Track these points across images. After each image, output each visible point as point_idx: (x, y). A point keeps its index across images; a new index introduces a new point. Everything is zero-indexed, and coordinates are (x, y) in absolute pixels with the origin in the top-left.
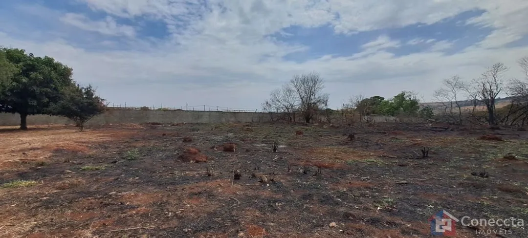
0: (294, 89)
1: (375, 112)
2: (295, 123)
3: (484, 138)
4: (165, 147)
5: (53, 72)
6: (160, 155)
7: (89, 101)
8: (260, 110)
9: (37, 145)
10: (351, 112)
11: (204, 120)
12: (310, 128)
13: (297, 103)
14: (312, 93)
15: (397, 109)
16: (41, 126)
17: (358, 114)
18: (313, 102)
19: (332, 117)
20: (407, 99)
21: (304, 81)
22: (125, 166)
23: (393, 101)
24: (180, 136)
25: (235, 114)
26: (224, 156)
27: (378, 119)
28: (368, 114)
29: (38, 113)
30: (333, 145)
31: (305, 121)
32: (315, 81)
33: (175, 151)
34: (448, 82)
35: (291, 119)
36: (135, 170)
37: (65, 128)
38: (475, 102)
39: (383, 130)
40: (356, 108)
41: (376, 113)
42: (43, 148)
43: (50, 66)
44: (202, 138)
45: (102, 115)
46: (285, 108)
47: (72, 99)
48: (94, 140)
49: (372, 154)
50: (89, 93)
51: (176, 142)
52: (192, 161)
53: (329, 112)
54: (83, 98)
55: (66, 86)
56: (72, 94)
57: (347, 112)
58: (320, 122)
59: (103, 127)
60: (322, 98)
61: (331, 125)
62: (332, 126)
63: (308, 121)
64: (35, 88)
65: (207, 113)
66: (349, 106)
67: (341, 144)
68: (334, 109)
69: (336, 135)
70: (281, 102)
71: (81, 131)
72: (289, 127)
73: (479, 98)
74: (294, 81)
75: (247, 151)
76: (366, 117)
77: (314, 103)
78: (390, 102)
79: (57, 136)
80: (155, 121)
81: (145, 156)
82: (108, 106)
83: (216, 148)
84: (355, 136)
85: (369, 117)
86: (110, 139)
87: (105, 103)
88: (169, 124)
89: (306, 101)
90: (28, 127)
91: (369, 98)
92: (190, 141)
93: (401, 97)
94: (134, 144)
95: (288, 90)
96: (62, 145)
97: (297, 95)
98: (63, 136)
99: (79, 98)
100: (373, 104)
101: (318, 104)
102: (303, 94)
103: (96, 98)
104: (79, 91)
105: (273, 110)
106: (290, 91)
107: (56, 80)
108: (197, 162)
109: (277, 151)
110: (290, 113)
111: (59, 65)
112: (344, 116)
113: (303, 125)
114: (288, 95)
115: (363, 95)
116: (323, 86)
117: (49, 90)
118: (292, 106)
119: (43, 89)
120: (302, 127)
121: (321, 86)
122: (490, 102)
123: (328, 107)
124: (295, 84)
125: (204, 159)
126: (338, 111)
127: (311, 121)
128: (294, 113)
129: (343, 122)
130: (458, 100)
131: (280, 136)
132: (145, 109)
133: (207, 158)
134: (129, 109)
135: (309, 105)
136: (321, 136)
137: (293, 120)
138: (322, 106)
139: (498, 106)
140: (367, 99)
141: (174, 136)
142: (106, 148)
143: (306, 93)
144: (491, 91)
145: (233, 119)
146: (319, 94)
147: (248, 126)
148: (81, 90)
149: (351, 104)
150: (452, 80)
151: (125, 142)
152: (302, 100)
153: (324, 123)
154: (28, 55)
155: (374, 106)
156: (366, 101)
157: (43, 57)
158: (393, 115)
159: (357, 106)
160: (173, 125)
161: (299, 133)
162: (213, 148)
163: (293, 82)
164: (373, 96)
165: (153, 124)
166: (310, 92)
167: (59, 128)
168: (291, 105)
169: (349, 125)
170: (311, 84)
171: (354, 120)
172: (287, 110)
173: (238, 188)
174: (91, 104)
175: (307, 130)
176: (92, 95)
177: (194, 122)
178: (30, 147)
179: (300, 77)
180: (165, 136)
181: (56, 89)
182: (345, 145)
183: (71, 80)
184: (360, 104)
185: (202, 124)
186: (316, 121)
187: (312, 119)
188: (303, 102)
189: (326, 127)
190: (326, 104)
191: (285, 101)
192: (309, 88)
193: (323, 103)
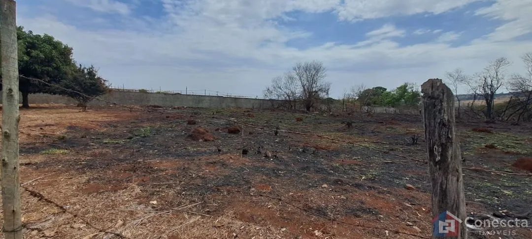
0: (296, 76)
1: (376, 103)
2: (295, 111)
3: (474, 130)
4: (171, 128)
5: (54, 51)
6: (170, 135)
7: (91, 81)
8: (261, 97)
9: (50, 122)
10: (352, 102)
11: (205, 104)
12: (310, 116)
13: (298, 90)
14: (313, 81)
15: (398, 100)
16: (41, 105)
17: (358, 104)
18: (314, 90)
19: (333, 106)
20: (410, 90)
21: (307, 69)
22: (141, 141)
23: (395, 93)
24: (184, 119)
25: (236, 99)
26: (229, 137)
27: (378, 110)
28: (368, 105)
29: (39, 92)
30: (331, 132)
31: (306, 110)
32: (318, 69)
33: (182, 132)
34: (450, 75)
35: (292, 107)
36: (152, 146)
37: (67, 107)
38: (475, 97)
39: (381, 120)
40: (357, 98)
41: (378, 104)
42: (57, 125)
43: (50, 45)
44: (205, 121)
45: (104, 96)
46: (286, 96)
47: (75, 79)
48: (100, 119)
49: (366, 140)
50: (91, 73)
51: (180, 124)
52: (201, 140)
53: (330, 101)
54: (86, 78)
55: (67, 65)
56: (75, 74)
57: (348, 101)
58: (320, 110)
59: (103, 108)
60: (324, 87)
61: (331, 113)
62: (332, 115)
63: (308, 109)
64: (37, 67)
65: (208, 98)
66: (351, 96)
67: (338, 131)
68: (336, 99)
69: (334, 123)
70: (282, 89)
71: (84, 111)
72: (290, 114)
73: (480, 91)
74: (297, 68)
75: (250, 133)
76: (366, 108)
77: (315, 92)
78: (392, 93)
79: (62, 115)
80: (156, 104)
81: (155, 135)
82: (110, 87)
83: (221, 130)
84: (353, 124)
85: (369, 107)
86: (116, 119)
87: (107, 84)
88: (171, 107)
89: (308, 88)
90: (30, 105)
91: (371, 88)
92: (194, 123)
93: (403, 89)
94: (140, 125)
96: (73, 123)
97: (299, 83)
98: (68, 115)
99: (82, 79)
100: (374, 95)
101: (319, 92)
102: (305, 82)
103: (99, 78)
104: (80, 71)
105: (274, 97)
106: (291, 78)
107: (57, 59)
108: (206, 140)
109: (278, 135)
110: (290, 101)
111: (59, 43)
112: (345, 106)
113: (303, 113)
114: (290, 82)
117: (50, 69)
118: (293, 93)
119: (44, 68)
120: (303, 114)
121: (324, 74)
122: (489, 97)
123: (330, 96)
124: (298, 71)
125: (212, 139)
126: (339, 101)
127: (311, 109)
128: (295, 101)
129: (343, 111)
130: (457, 94)
131: (280, 122)
132: (143, 92)
133: (214, 138)
134: (129, 91)
135: (310, 93)
136: (321, 123)
137: (293, 108)
138: (323, 95)
139: (496, 101)
140: (369, 90)
141: (177, 118)
142: (115, 127)
143: (308, 81)
144: (492, 86)
145: (233, 105)
146: (321, 82)
147: (248, 111)
148: (83, 70)
149: (352, 94)
150: (454, 74)
151: (132, 123)
152: (304, 88)
153: (325, 112)
154: (27, 32)
155: (376, 97)
156: (367, 92)
157: (42, 35)
158: (393, 107)
159: (359, 96)
160: (175, 109)
161: (299, 120)
162: (217, 130)
163: (295, 69)
164: (375, 87)
165: (155, 106)
166: (313, 80)
167: (61, 108)
168: (292, 92)
169: (349, 114)
170: (313, 72)
171: (354, 110)
172: (288, 98)
173: (247, 160)
174: (93, 85)
175: (307, 117)
176: (95, 75)
177: (194, 106)
178: (44, 123)
179: (303, 64)
180: (169, 119)
181: (57, 68)
182: (343, 131)
183: (71, 60)
184: (361, 94)
185: (203, 108)
186: (316, 109)
187: (312, 107)
188: (304, 90)
189: (326, 115)
190: (327, 93)
191: (287, 88)
192: (311, 76)
193: (325, 91)
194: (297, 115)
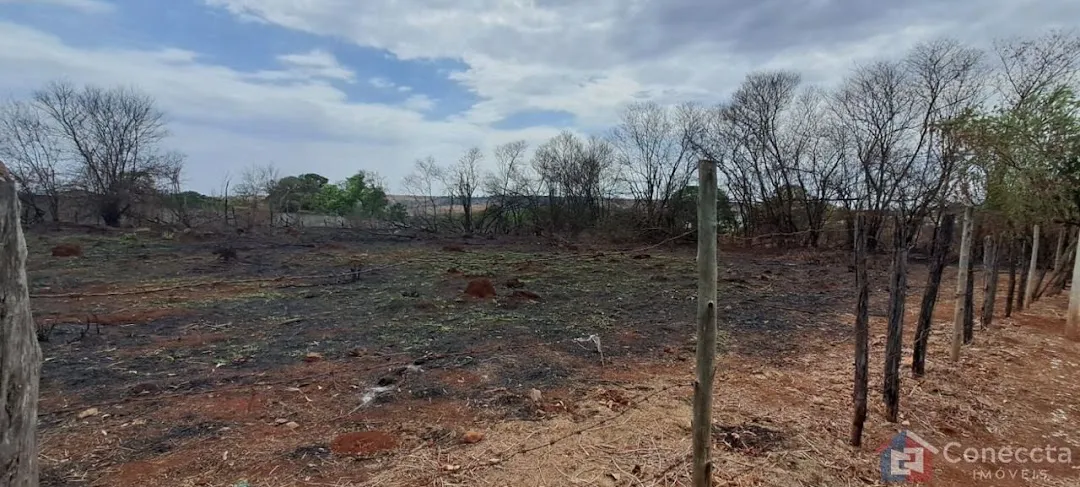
0: (51, 122)
1: (309, 206)
12: (116, 239)
15: (351, 202)
18: (127, 168)
19: (195, 212)
20: (368, 185)
21: (96, 105)
23: (344, 187)
27: (309, 220)
28: (292, 209)
31: (102, 222)
32: (137, 113)
34: (421, 164)
38: (451, 200)
40: (266, 194)
41: (313, 209)
53: (189, 200)
58: (155, 223)
60: (162, 162)
61: (187, 230)
62: (188, 234)
63: (112, 218)
66: (249, 190)
73: (456, 193)
74: (52, 97)
77: (133, 173)
78: (339, 188)
84: (239, 254)
85: (293, 215)
89: (105, 164)
91: (297, 176)
93: (358, 180)
95: (25, 124)
97: (68, 144)
100: (304, 190)
101: (149, 176)
102: (93, 144)
106: (31, 125)
113: (88, 232)
115: (276, 169)
116: (166, 133)
118: (44, 175)
120: (87, 236)
121: (160, 129)
122: (466, 201)
123: (184, 188)
124: (57, 107)
127: (123, 220)
128: (53, 196)
129: (225, 224)
130: (432, 195)
135: (116, 176)
137: (48, 218)
138: (162, 184)
139: (475, 208)
140: (292, 178)
143: (103, 141)
144: (468, 185)
146: (151, 149)
150: (425, 162)
152: (88, 159)
153: (169, 228)
155: (309, 194)
156: (287, 183)
158: (341, 214)
159: (270, 191)
161: (64, 252)
164: (305, 173)
166: (121, 139)
168: (36, 169)
170: (122, 119)
179: (80, 90)
184: (276, 188)
186: (140, 220)
187: (129, 216)
188: (92, 167)
189: (171, 236)
190: (175, 180)
191: (12, 155)
192: (115, 128)
193: (166, 175)
194: (62, 239)
